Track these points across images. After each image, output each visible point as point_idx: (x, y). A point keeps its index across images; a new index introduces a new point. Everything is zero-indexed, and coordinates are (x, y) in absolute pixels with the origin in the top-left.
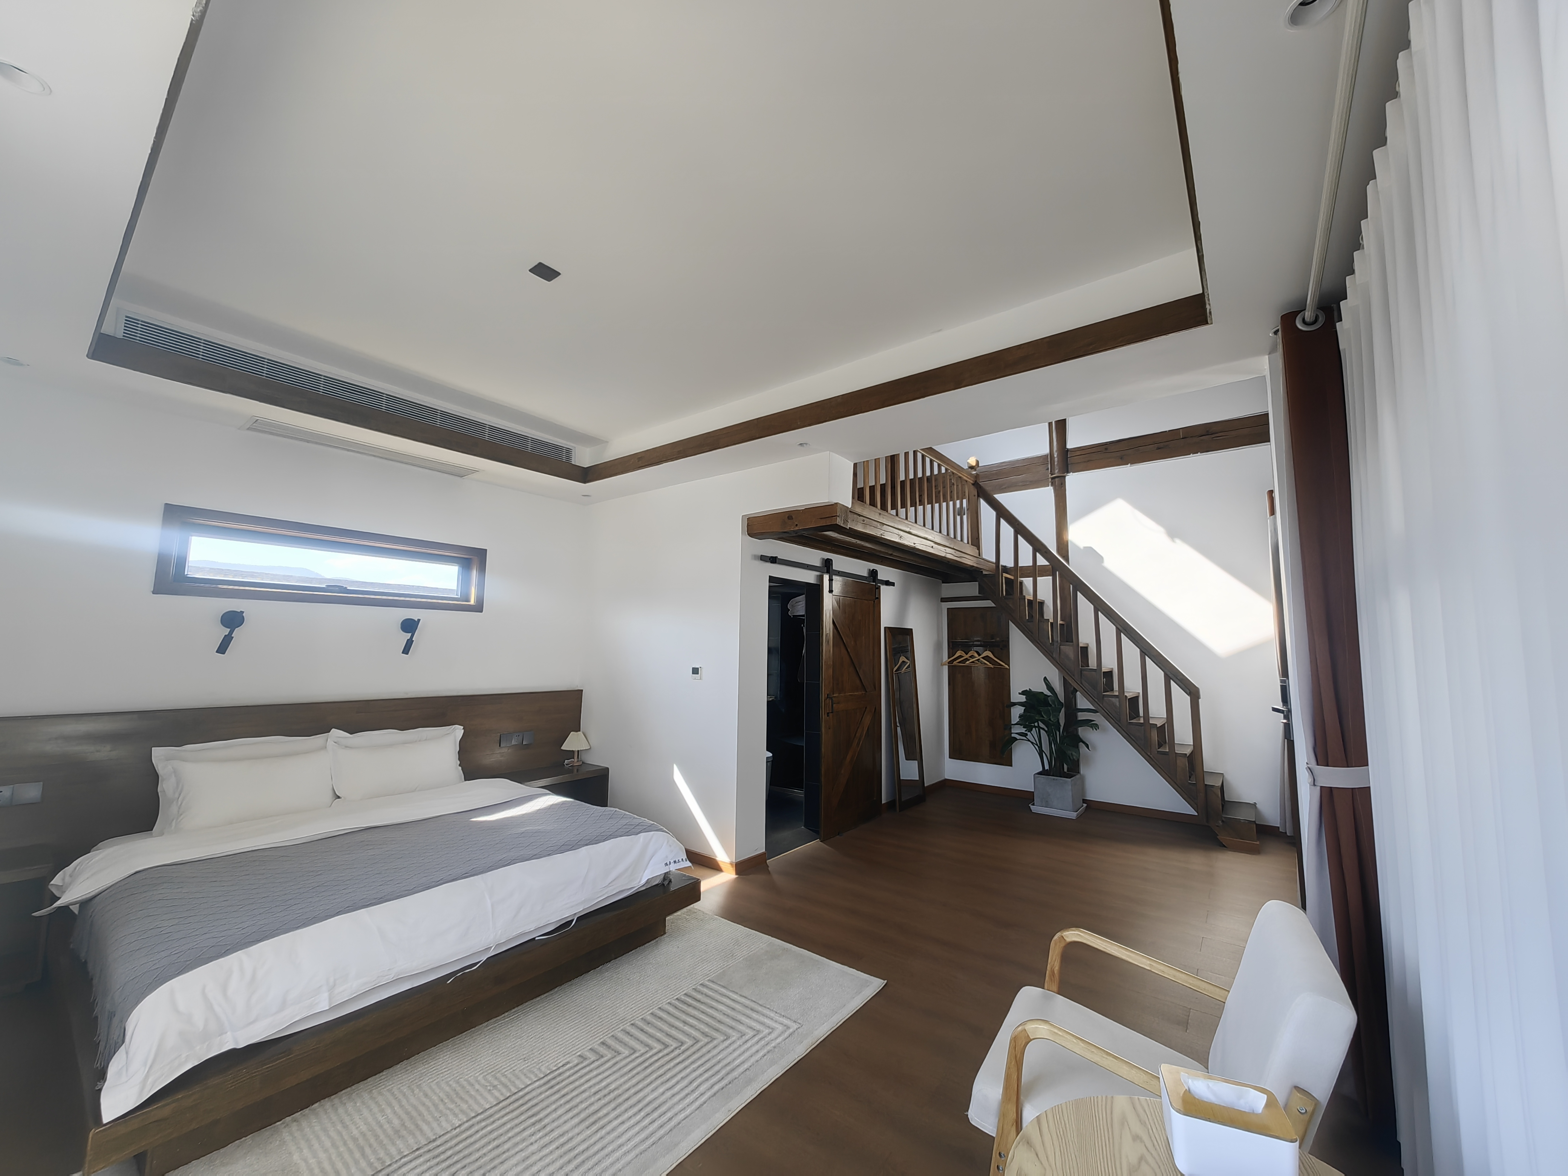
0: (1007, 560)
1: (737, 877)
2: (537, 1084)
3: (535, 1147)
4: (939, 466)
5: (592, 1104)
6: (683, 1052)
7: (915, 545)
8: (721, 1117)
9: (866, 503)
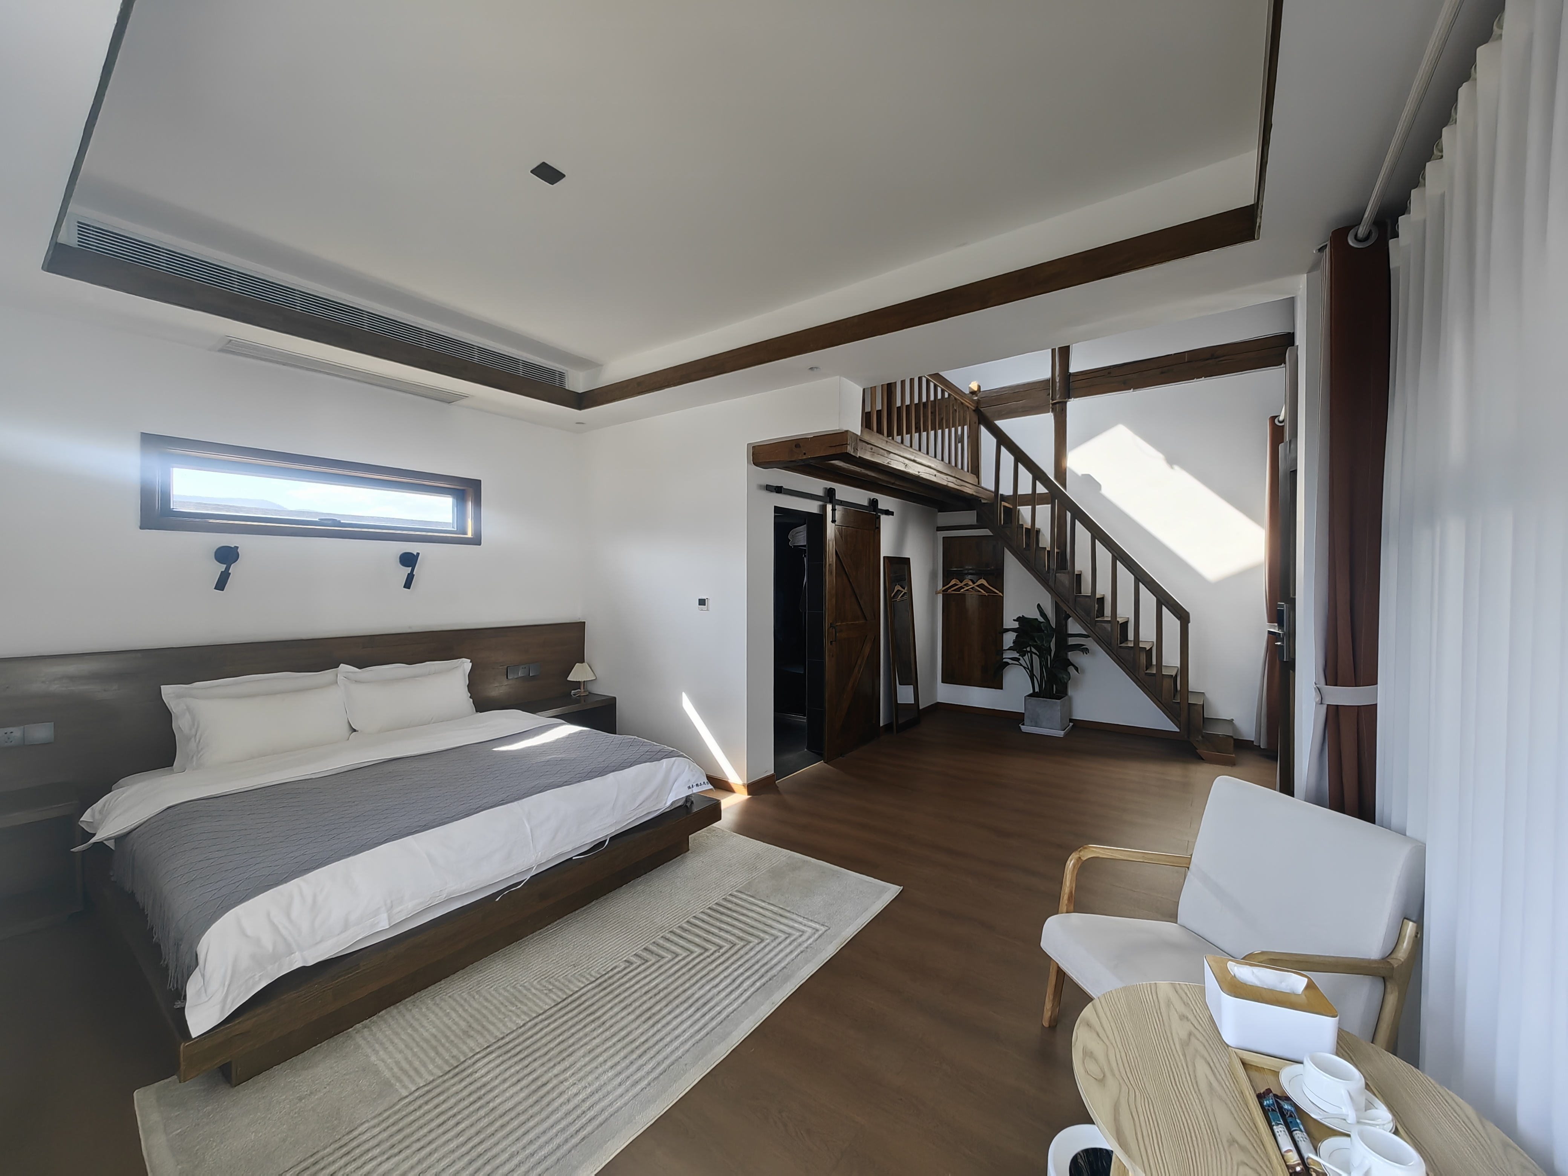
0: (1006, 489)
1: (750, 798)
2: (590, 987)
3: (597, 1041)
4: (943, 391)
5: (645, 1002)
6: (722, 955)
7: (920, 474)
8: (766, 1010)
9: (873, 430)
